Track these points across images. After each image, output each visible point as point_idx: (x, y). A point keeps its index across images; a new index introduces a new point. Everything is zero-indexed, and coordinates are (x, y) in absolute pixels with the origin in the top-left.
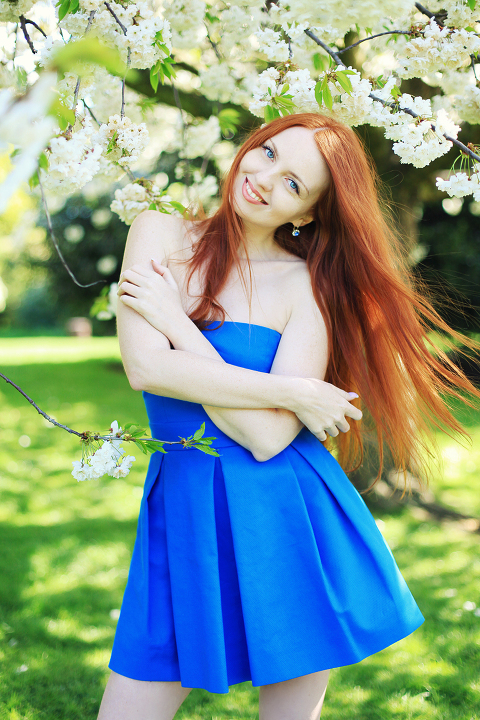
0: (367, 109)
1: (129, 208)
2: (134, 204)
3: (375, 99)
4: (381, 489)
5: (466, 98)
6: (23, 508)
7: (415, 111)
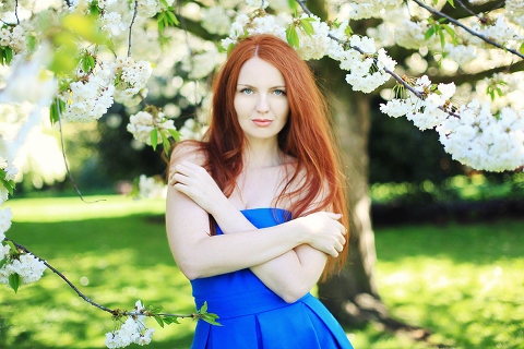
0: (326, 46)
1: (139, 131)
2: (144, 128)
3: (332, 38)
4: (351, 309)
5: (403, 29)
6: (82, 335)
7: (361, 49)
